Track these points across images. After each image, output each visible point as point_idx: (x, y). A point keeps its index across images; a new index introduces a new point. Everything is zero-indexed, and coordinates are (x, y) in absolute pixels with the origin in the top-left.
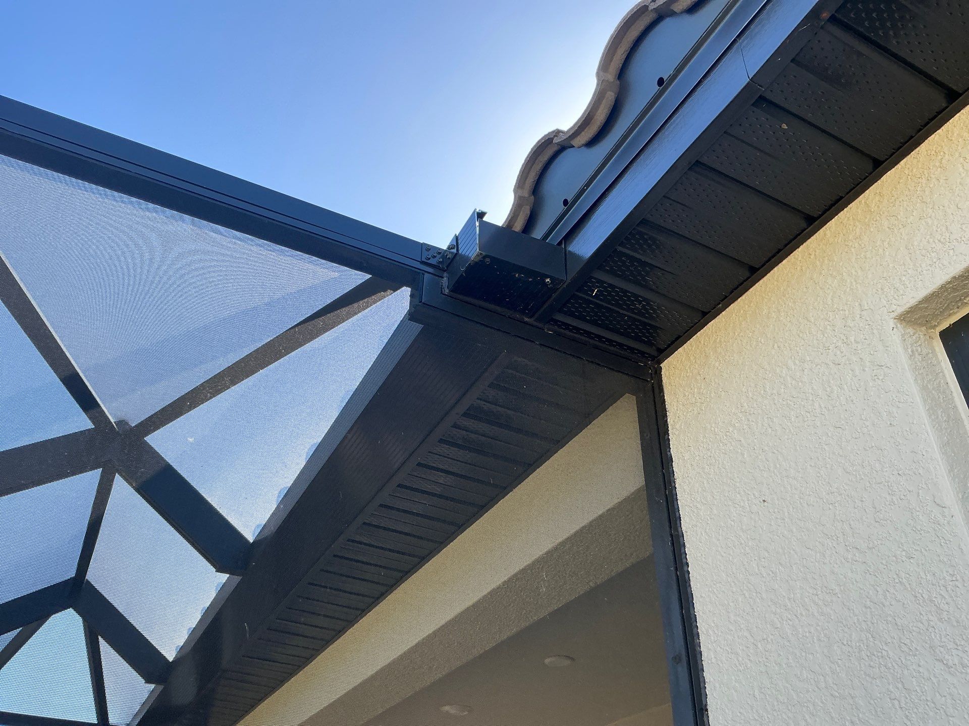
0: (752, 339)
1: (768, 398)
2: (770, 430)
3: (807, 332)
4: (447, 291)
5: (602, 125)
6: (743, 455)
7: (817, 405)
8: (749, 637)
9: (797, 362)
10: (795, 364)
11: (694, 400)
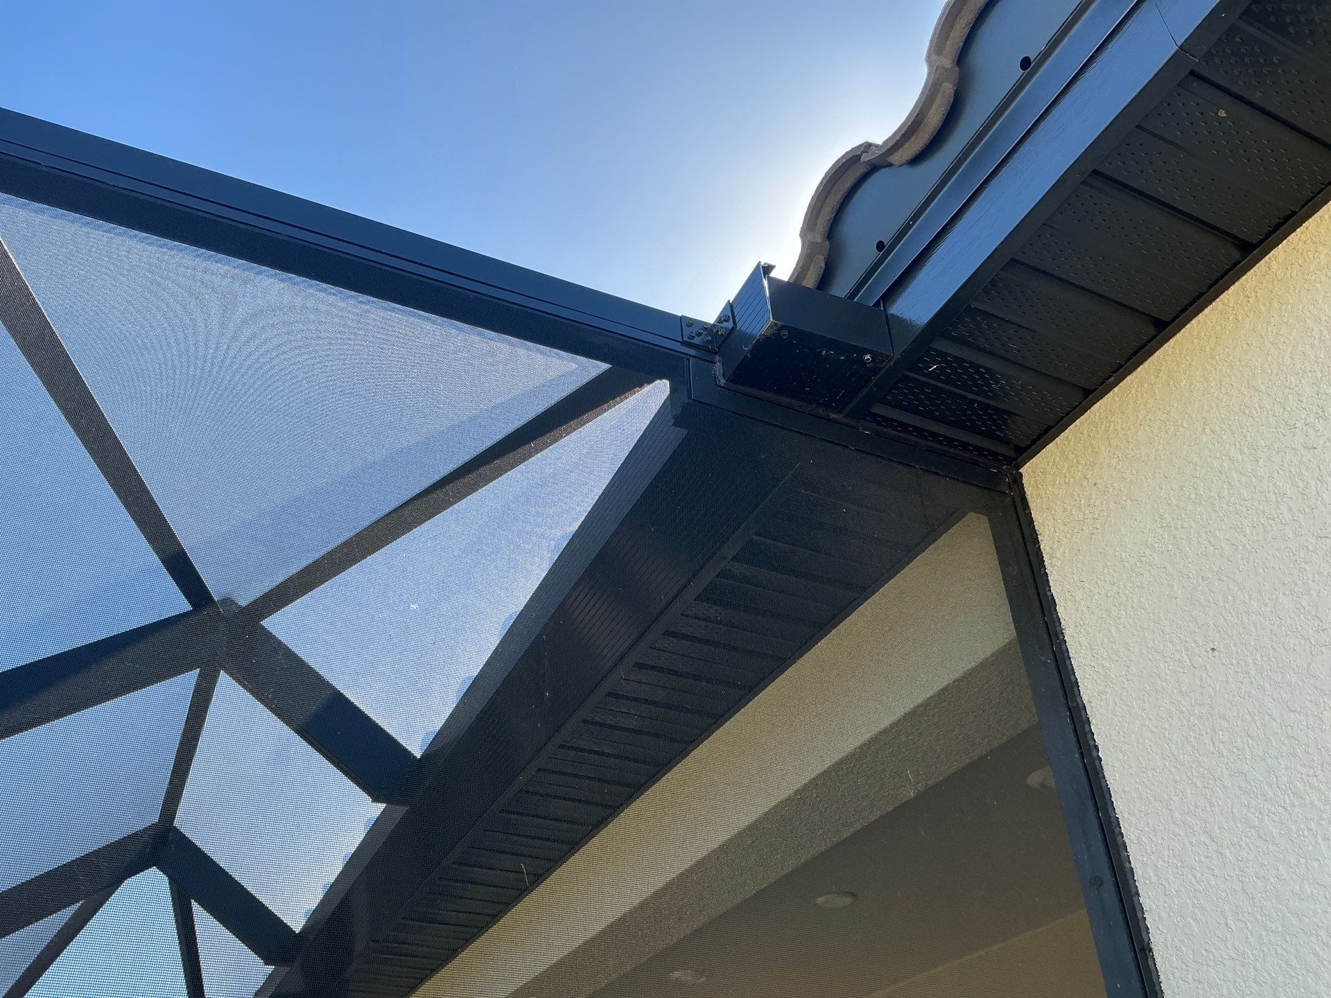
0: (1168, 423)
1: (1203, 503)
2: (1211, 549)
3: (1257, 407)
4: (723, 382)
5: (937, 130)
6: (1172, 587)
7: (1284, 509)
8: (1208, 841)
9: (1246, 450)
10: (1242, 452)
11: (1081, 516)
